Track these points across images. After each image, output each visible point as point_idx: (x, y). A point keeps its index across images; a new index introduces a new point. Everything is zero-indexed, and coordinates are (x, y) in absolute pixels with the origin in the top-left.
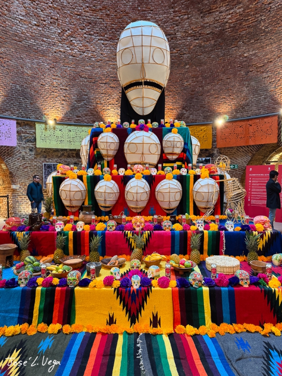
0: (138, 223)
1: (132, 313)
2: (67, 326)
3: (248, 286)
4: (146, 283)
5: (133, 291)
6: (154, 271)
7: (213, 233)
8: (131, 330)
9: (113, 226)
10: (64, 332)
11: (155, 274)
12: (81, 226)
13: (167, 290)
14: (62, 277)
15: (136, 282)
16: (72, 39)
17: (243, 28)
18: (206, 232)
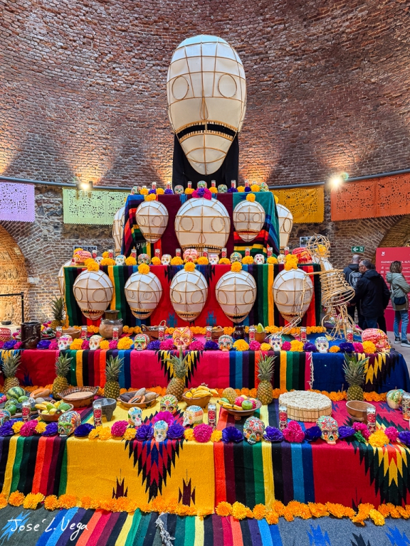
0: (181, 339)
1: (152, 480)
2: (53, 497)
3: (335, 443)
4: (176, 434)
5: (155, 445)
6: (193, 414)
7: (294, 355)
8: (149, 507)
9: (143, 343)
10: (47, 506)
11: (194, 419)
12: (96, 343)
13: (206, 446)
14: (51, 421)
15: (160, 431)
16: (114, 66)
17: (368, 39)
18: (283, 353)
